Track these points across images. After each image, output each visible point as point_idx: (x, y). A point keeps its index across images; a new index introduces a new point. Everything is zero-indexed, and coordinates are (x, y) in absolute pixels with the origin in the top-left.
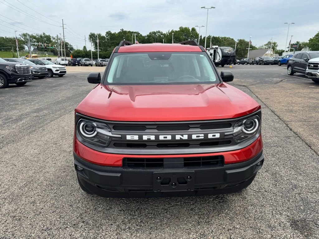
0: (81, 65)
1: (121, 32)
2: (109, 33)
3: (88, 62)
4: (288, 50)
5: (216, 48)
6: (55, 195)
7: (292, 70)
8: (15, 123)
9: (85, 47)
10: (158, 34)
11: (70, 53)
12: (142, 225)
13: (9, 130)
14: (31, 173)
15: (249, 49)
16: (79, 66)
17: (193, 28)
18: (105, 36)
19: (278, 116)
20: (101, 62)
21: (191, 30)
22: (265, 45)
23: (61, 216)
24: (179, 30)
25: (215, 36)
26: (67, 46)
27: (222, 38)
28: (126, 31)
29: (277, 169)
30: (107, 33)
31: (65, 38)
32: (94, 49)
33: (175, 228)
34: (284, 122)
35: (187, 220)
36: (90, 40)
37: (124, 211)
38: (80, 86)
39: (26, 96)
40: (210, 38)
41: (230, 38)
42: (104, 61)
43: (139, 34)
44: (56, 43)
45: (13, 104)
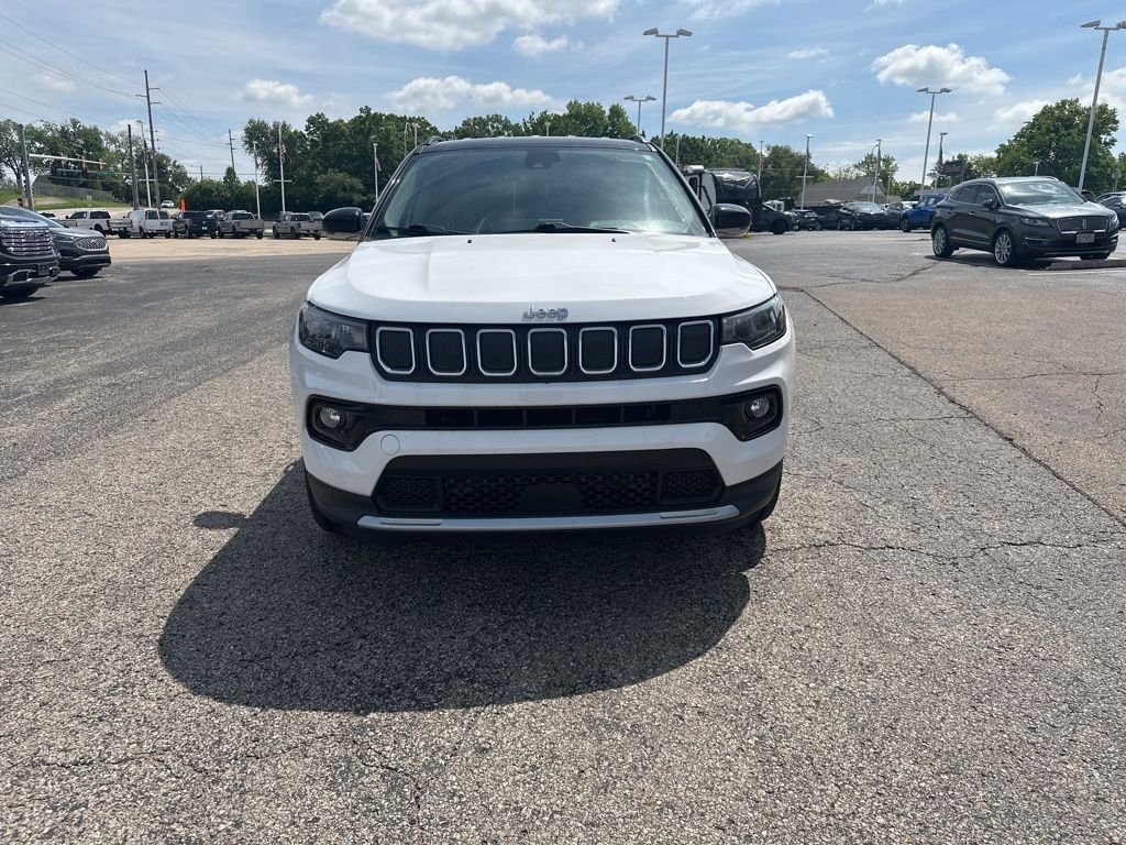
0: (222, 236)
1: (361, 117)
2: (316, 122)
3: (246, 225)
4: (931, 181)
5: (696, 172)
6: (253, 580)
7: (947, 238)
8: (42, 404)
9: (230, 172)
10: (493, 127)
11: (173, 192)
12: (545, 633)
13: (29, 424)
14: (152, 532)
15: (805, 176)
16: (213, 237)
17: (614, 107)
18: (306, 133)
19: (910, 368)
20: (293, 223)
21: (608, 113)
22: (856, 166)
23: (288, 627)
24: (567, 112)
25: (691, 136)
26: (164, 167)
27: (713, 142)
28: (381, 115)
29: (919, 494)
30: (311, 121)
31: (155, 138)
32: (264, 177)
33: (641, 636)
34: (929, 381)
35: (671, 616)
36: (251, 145)
37: (480, 605)
38: (236, 298)
39: (50, 328)
40: (675, 142)
41: (740, 143)
42: (306, 219)
43: (428, 124)
44: (123, 157)
45: (13, 352)
